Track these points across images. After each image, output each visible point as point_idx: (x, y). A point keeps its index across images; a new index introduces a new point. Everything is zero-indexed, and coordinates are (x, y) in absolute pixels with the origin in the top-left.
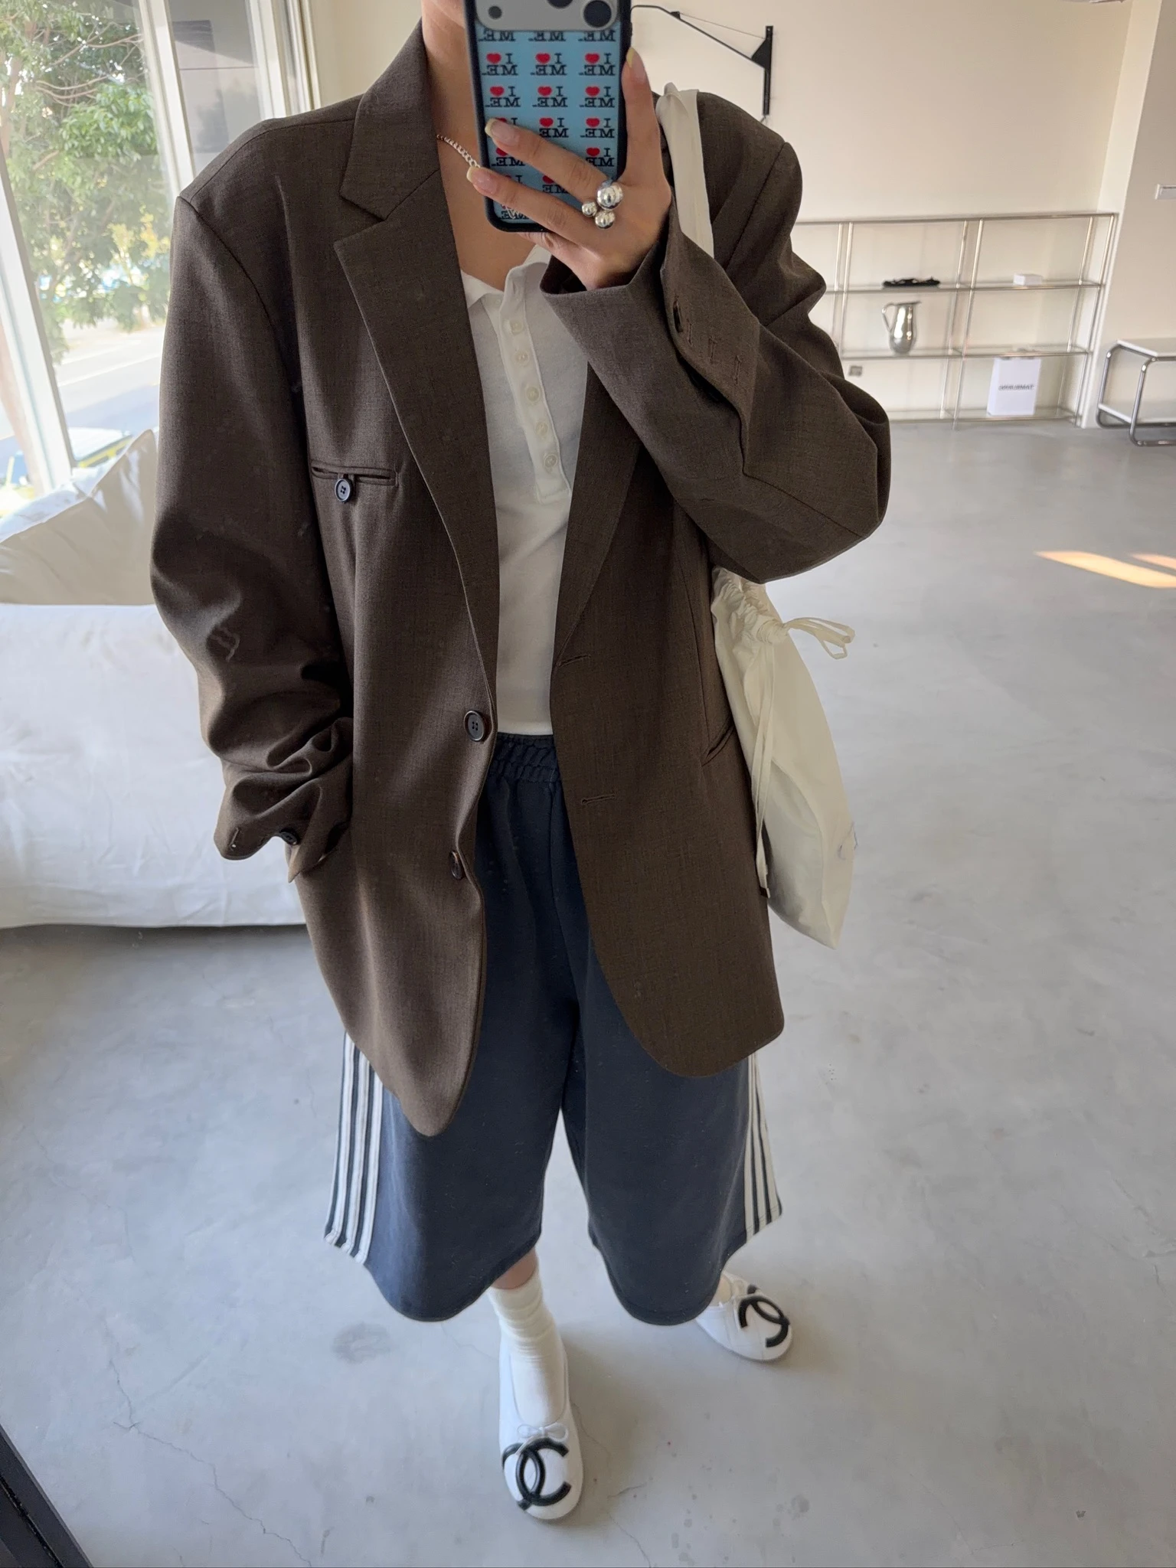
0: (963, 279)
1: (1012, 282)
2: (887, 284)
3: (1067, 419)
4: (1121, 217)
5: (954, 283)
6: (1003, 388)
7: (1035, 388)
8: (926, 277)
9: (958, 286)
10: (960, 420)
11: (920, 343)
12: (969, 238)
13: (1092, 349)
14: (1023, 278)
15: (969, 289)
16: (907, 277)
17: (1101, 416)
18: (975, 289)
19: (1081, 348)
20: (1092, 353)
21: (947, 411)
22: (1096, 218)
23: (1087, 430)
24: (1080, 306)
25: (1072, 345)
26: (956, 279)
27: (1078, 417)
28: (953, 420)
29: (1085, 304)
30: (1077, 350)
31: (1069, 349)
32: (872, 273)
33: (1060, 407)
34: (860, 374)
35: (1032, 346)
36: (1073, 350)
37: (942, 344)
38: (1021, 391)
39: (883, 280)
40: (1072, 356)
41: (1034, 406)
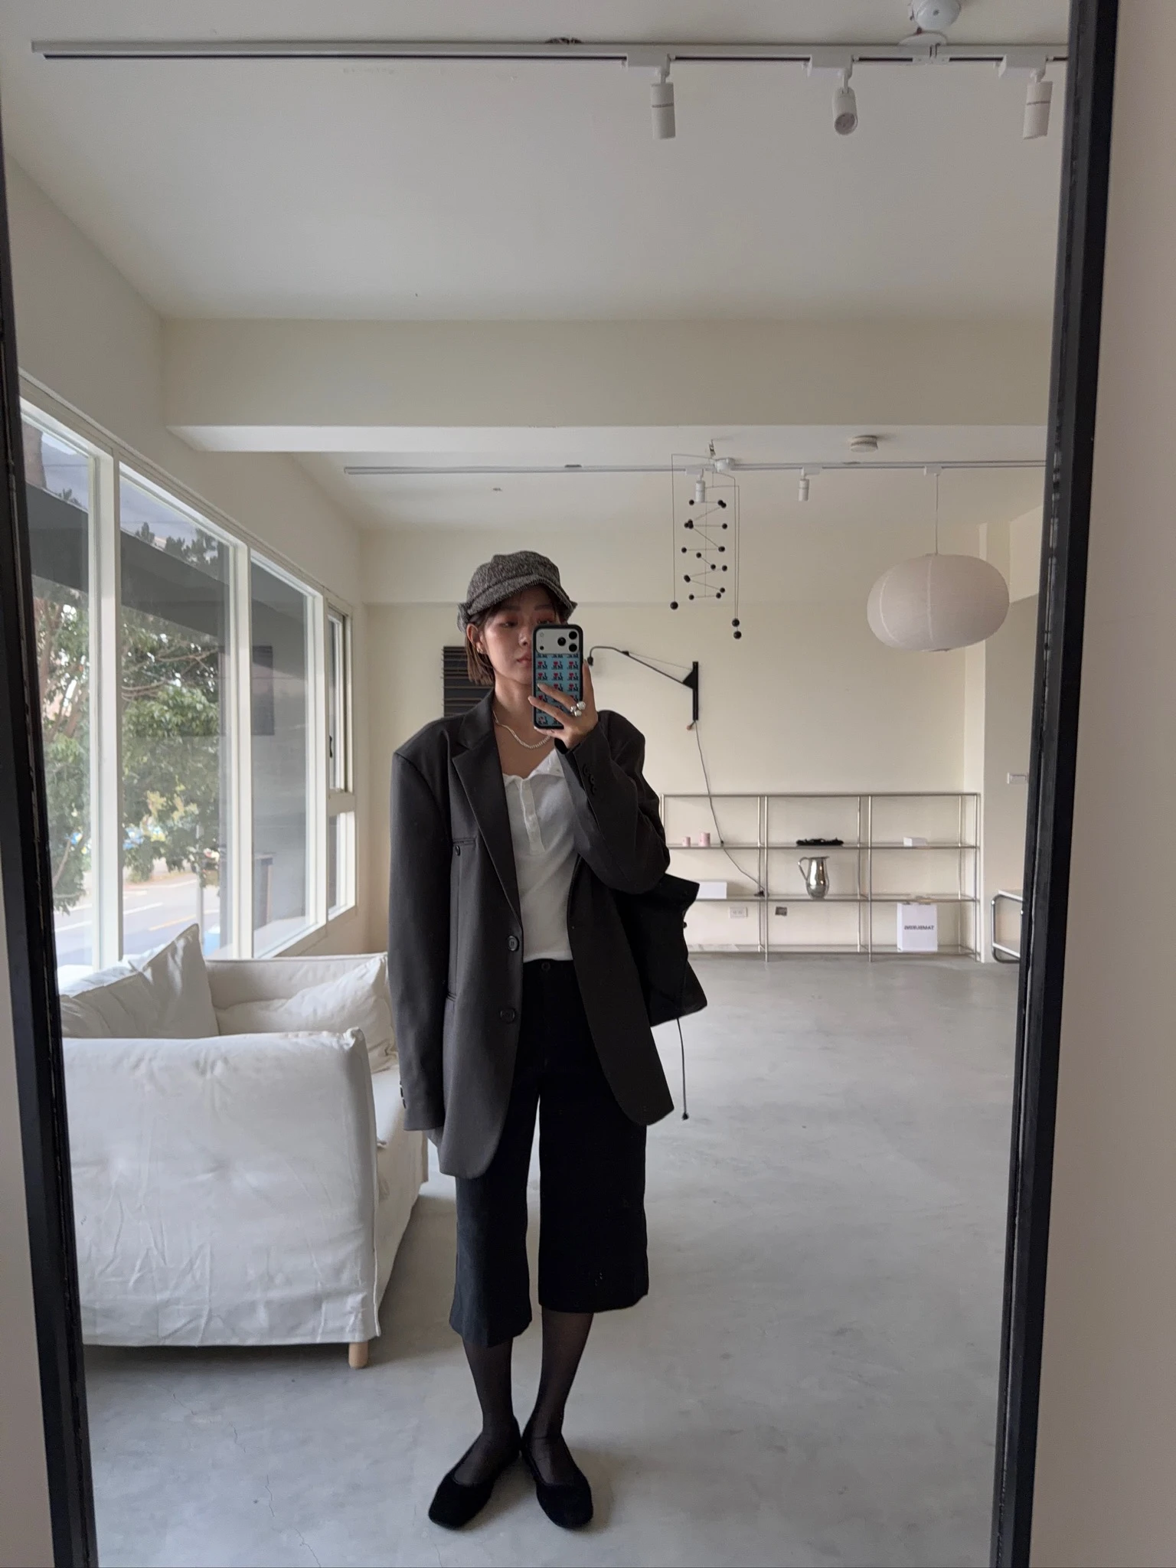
0: (862, 841)
1: (903, 843)
2: (800, 843)
3: (966, 955)
4: (982, 796)
5: (855, 843)
6: (907, 928)
7: (935, 929)
8: (831, 838)
9: (858, 846)
10: (872, 953)
11: (833, 889)
12: (862, 809)
13: (978, 897)
14: (911, 840)
15: (868, 848)
16: (816, 837)
17: (996, 953)
18: (871, 848)
19: (968, 896)
20: (979, 901)
21: (861, 946)
22: (963, 797)
23: (986, 965)
24: (962, 864)
25: (961, 895)
26: (856, 839)
27: (976, 954)
28: (868, 953)
29: (966, 861)
30: (966, 898)
31: (959, 898)
32: (787, 833)
33: (960, 945)
34: (785, 914)
35: (927, 894)
36: (963, 898)
37: (850, 891)
38: (924, 931)
39: (796, 840)
40: (963, 903)
41: (936, 943)
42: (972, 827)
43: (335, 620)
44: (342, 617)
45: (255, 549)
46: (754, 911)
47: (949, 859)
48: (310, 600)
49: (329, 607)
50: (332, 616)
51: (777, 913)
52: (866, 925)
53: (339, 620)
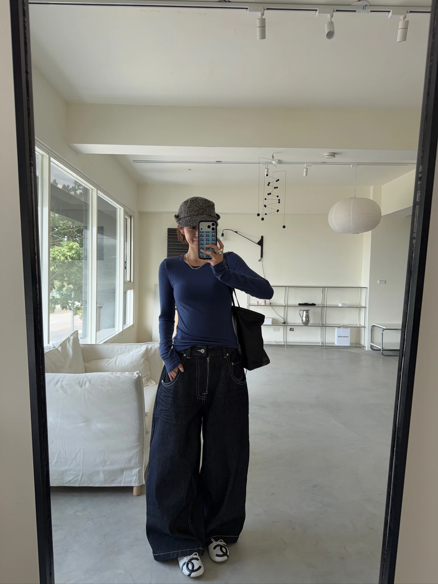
0: (323, 304)
1: (338, 305)
2: (300, 304)
3: (360, 347)
4: (368, 289)
5: (320, 305)
6: (339, 337)
7: (349, 337)
8: (311, 303)
10: (326, 346)
11: (311, 322)
12: (323, 292)
14: (341, 304)
16: (305, 302)
17: (372, 347)
18: (326, 307)
20: (366, 327)
21: (321, 343)
22: (361, 288)
23: (368, 351)
25: (359, 325)
26: (321, 303)
27: (364, 347)
28: (324, 346)
29: (361, 313)
30: (361, 326)
31: (359, 326)
32: (295, 301)
33: (358, 344)
34: (293, 330)
35: (347, 324)
36: (360, 326)
37: (318, 323)
38: (346, 338)
39: (298, 303)
40: (360, 328)
41: (349, 343)
42: (364, 300)
43: (128, 218)
44: (130, 217)
45: (99, 191)
46: (281, 329)
47: (355, 312)
48: (118, 210)
49: (126, 213)
50: (126, 216)
51: (290, 330)
52: (323, 335)
53: (129, 218)
